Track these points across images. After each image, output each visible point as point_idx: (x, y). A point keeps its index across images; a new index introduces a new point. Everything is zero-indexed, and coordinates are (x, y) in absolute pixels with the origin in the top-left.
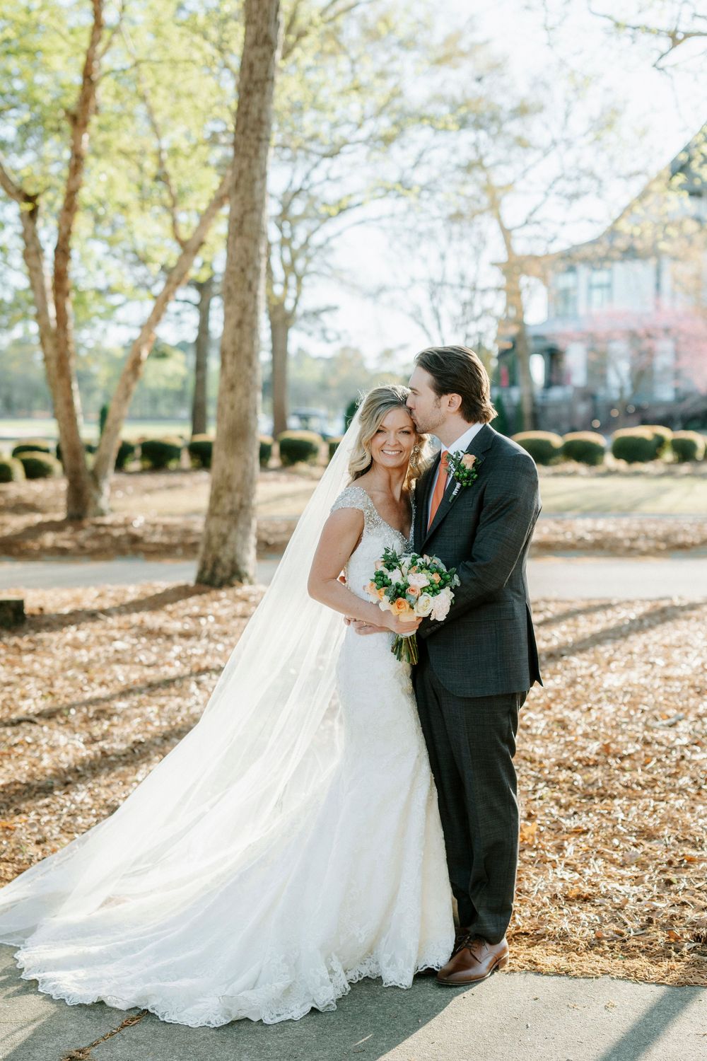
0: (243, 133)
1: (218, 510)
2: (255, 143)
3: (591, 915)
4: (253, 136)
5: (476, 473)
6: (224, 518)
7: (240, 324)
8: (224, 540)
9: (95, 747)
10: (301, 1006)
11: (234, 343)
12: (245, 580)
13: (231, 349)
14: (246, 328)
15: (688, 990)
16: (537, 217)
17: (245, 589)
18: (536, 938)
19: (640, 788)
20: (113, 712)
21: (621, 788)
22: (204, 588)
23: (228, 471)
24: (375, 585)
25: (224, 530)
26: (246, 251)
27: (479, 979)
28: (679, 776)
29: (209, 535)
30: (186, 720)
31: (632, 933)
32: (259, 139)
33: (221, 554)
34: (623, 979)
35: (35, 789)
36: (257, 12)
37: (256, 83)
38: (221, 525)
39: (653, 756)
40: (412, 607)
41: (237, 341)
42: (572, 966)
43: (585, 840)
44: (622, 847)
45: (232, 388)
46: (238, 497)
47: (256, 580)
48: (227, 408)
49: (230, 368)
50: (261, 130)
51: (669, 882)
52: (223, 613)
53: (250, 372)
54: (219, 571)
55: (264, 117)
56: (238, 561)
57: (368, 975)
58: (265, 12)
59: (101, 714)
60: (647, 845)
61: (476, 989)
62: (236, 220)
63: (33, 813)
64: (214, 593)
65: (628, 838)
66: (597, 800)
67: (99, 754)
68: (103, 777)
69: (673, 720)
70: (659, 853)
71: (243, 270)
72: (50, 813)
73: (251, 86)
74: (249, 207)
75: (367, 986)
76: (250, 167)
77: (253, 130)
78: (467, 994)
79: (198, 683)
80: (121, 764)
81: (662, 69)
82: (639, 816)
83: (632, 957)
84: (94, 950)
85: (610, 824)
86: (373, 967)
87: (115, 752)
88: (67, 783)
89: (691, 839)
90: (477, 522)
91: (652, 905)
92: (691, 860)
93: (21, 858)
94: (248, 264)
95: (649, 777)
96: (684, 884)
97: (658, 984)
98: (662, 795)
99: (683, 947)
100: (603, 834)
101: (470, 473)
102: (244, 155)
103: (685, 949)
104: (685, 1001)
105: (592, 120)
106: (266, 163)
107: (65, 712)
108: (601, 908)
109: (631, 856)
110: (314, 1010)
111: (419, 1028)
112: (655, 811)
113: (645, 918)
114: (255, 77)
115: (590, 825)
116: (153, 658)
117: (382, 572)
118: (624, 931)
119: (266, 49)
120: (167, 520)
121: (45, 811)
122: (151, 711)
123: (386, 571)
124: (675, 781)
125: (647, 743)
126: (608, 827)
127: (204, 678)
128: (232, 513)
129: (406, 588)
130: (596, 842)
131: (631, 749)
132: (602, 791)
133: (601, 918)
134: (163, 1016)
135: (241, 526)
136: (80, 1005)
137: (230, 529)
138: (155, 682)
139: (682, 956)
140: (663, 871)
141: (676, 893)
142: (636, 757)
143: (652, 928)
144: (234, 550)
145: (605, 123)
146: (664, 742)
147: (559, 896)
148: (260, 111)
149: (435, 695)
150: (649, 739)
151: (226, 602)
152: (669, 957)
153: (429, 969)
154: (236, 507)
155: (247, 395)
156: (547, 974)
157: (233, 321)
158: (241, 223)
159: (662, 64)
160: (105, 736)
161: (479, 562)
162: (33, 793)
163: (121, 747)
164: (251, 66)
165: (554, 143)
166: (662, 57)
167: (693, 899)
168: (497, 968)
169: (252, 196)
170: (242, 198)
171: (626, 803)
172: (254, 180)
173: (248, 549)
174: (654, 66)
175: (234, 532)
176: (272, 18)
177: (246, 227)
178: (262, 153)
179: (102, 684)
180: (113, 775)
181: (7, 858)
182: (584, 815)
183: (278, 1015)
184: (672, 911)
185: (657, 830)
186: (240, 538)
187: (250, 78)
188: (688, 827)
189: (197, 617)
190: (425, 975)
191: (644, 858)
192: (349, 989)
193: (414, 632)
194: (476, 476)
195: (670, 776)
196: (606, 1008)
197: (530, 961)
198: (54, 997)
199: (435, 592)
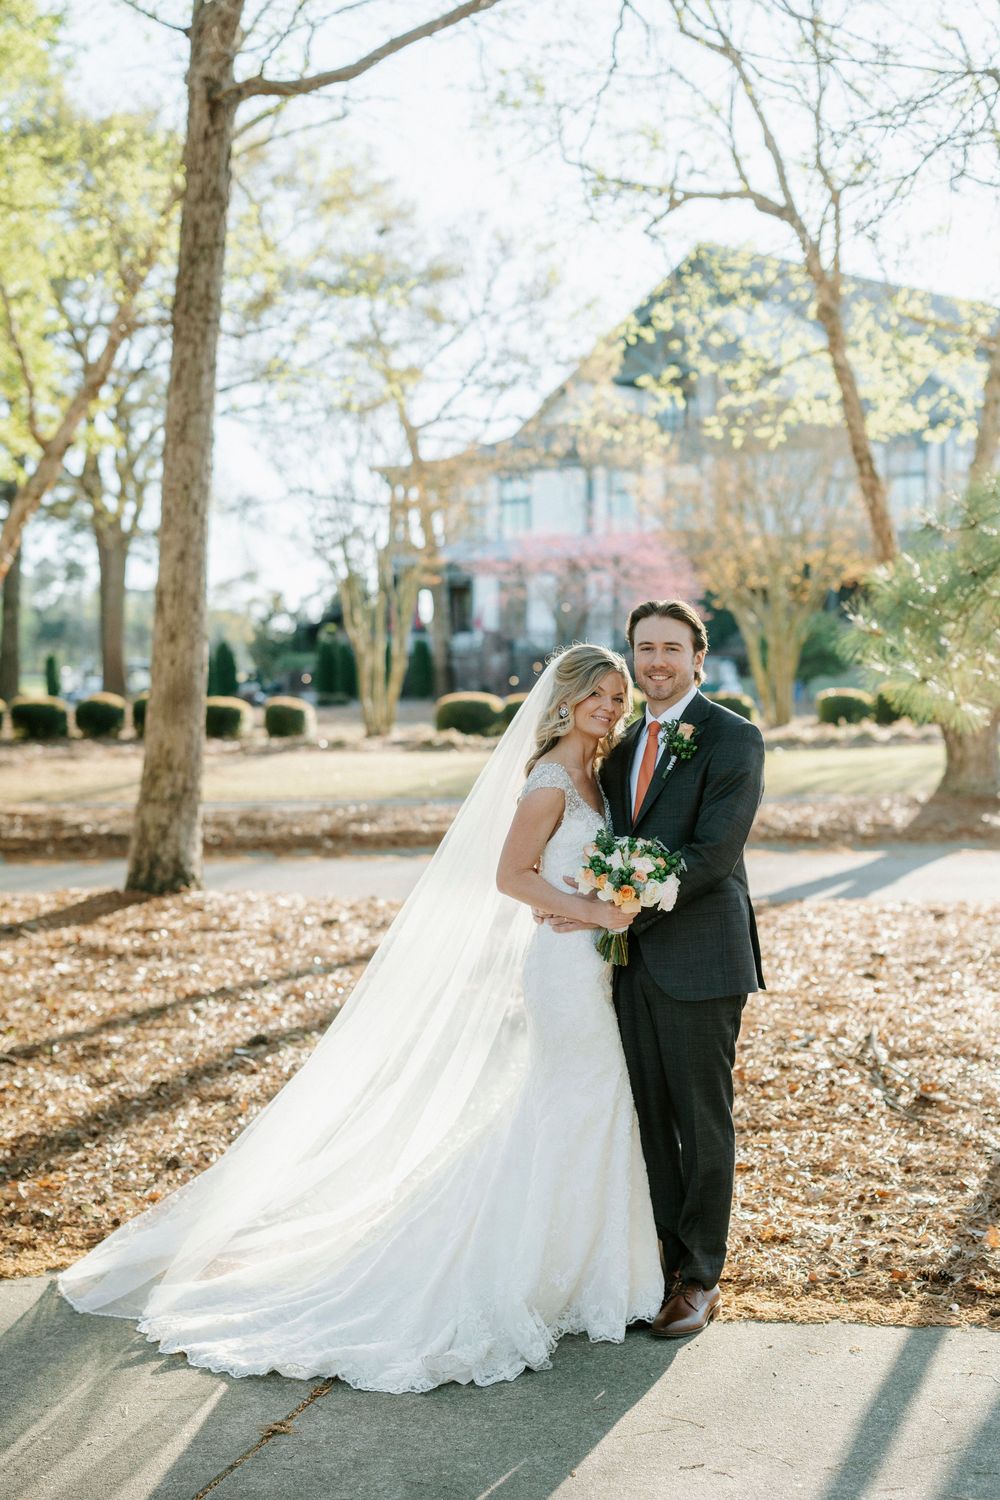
0: (186, 311)
1: (154, 794)
2: (201, 325)
3: (794, 1257)
4: (199, 316)
5: (695, 744)
6: (164, 805)
7: (182, 556)
8: (164, 832)
9: (106, 1091)
10: (510, 1366)
11: (174, 580)
12: (193, 885)
13: (171, 588)
14: (192, 562)
15: (932, 1332)
16: (453, 411)
17: (193, 896)
18: (744, 1285)
19: (795, 1119)
20: (108, 1047)
21: (776, 1119)
22: (138, 894)
23: (167, 745)
24: (591, 872)
25: (164, 820)
26: (191, 463)
27: (696, 1330)
28: (836, 1103)
29: (144, 827)
30: (206, 1055)
31: (849, 1275)
32: (207, 321)
33: (160, 851)
34: (856, 1322)
35: (56, 1142)
36: (204, 159)
37: (202, 248)
38: (157, 814)
39: (797, 1082)
40: (637, 897)
41: (179, 576)
42: (796, 1311)
43: (752, 1178)
44: (798, 1183)
45: (173, 638)
46: (180, 777)
47: (203, 883)
48: (166, 663)
49: (169, 614)
50: (209, 309)
51: (868, 1220)
52: (178, 925)
53: (195, 618)
54: (159, 873)
55: (213, 293)
56: (182, 860)
57: (570, 1331)
58: (214, 158)
59: (94, 1052)
60: (828, 1181)
61: (698, 1339)
62: (177, 423)
63: (70, 1169)
64: (155, 901)
65: (802, 1173)
66: (749, 1133)
67: (116, 1098)
68: (134, 1126)
69: (804, 1041)
70: (843, 1188)
71: (186, 487)
72: (90, 1169)
73: (196, 253)
74: (193, 407)
75: (572, 1343)
76: (195, 355)
77: (199, 309)
78: (691, 1344)
79: (197, 1011)
80: (149, 1109)
81: (654, 237)
82: (805, 1149)
83: (858, 1299)
84: (238, 1317)
85: (776, 1159)
86: (573, 1321)
87: (136, 1095)
88: (95, 1135)
89: (875, 1172)
90: (700, 801)
91: (861, 1244)
92: (883, 1195)
93: (85, 1221)
94: (193, 480)
95: (803, 1106)
96: (885, 1221)
97: (897, 1326)
98: (824, 1125)
99: (910, 1286)
100: (771, 1170)
101: (689, 744)
102: (188, 341)
103: (914, 1288)
104: (935, 1343)
105: (522, 287)
106: (215, 352)
107: (47, 1050)
108: (803, 1250)
109: (814, 1193)
110: (528, 1370)
111: (654, 1382)
112: (822, 1144)
113: (858, 1258)
114: (200, 241)
115: (754, 1162)
116: (118, 983)
117: (598, 857)
118: (838, 1272)
119: (215, 206)
120: (25, 809)
121: (84, 1167)
122: (157, 1047)
123: (603, 857)
124: (833, 1108)
125: (783, 1068)
126: (774, 1162)
127: (201, 1005)
128: (173, 798)
129: (630, 875)
130: (767, 1179)
131: (770, 1074)
132: (752, 1123)
133: (809, 1260)
134: (355, 1384)
135: (185, 815)
136: (250, 1378)
137: (171, 819)
138: (139, 1012)
139: (913, 1296)
140: (855, 1209)
141: (880, 1230)
142: (777, 1083)
143: (868, 1269)
144: (176, 846)
145: (539, 292)
146: (805, 1066)
147: (752, 1238)
148: (208, 285)
149: (646, 1001)
150: (786, 1062)
151: (173, 912)
152: (899, 1297)
153: (639, 1321)
154: (178, 791)
155: (192, 647)
156: (770, 1321)
157: (174, 553)
158: (184, 428)
159: (654, 229)
160: (113, 1076)
161: (708, 844)
162: (56, 1146)
163: (140, 1089)
164: (196, 226)
165: (473, 316)
166: (655, 221)
167: (902, 1236)
168: (711, 1318)
169: (198, 392)
170: (185, 395)
171: (785, 1135)
172: (200, 373)
173: (194, 844)
174: (646, 232)
175: (176, 822)
176: (223, 166)
177: (191, 432)
178: (210, 338)
179: (72, 1015)
180: (146, 1122)
181: (68, 1221)
182: (741, 1150)
183: (488, 1377)
184: (884, 1249)
185: (834, 1164)
186: (183, 830)
187: (195, 244)
188: (865, 1159)
189: (146, 931)
190: (637, 1328)
191: (828, 1195)
192: (556, 1345)
193: (626, 928)
194: (695, 748)
195: (825, 1104)
196: (852, 1352)
197: (746, 1308)
198: (213, 1370)
199: (662, 879)
